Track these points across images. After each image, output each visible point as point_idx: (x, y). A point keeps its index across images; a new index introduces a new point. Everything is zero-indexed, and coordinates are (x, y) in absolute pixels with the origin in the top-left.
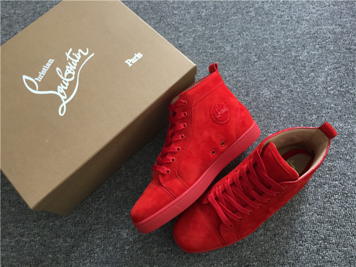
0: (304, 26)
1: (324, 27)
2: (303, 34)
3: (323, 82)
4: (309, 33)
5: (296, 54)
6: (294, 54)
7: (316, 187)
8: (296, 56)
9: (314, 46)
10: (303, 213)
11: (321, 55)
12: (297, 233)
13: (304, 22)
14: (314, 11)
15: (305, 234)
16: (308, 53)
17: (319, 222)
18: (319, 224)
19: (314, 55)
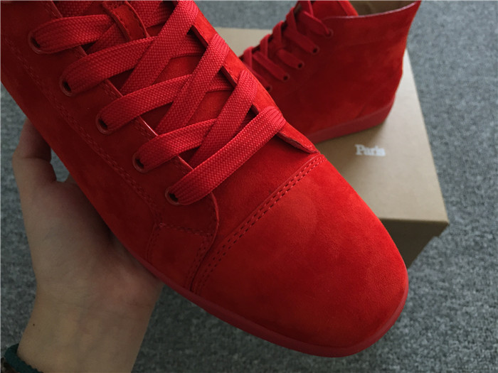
0: (460, 73)
1: (486, 78)
2: (459, 82)
3: (489, 139)
4: (468, 82)
5: (451, 103)
6: (448, 102)
7: (485, 268)
8: (451, 105)
9: (475, 97)
10: (468, 302)
11: (483, 108)
12: (460, 329)
13: (460, 69)
14: (472, 59)
15: (472, 331)
16: (467, 103)
17: (492, 317)
18: (492, 319)
19: (475, 107)
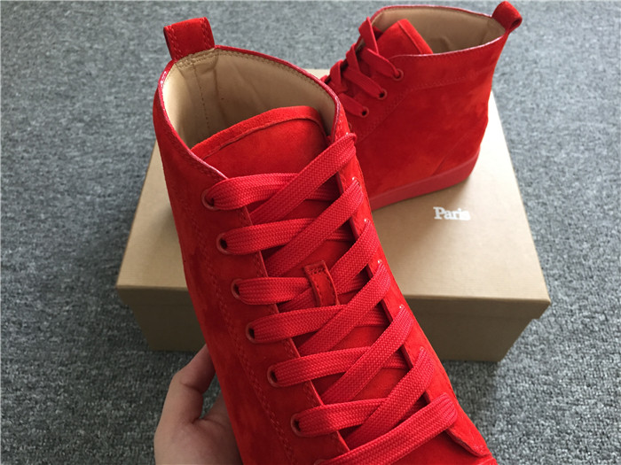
0: (558, 118)
1: (589, 124)
2: (557, 128)
3: (596, 198)
4: (567, 129)
5: (548, 154)
6: (544, 153)
7: (597, 357)
8: (548, 157)
9: (577, 147)
10: (578, 400)
11: (587, 160)
12: (569, 434)
13: (558, 114)
14: (572, 101)
15: (583, 437)
16: (568, 154)
17: (608, 418)
18: (608, 421)
19: (578, 158)
